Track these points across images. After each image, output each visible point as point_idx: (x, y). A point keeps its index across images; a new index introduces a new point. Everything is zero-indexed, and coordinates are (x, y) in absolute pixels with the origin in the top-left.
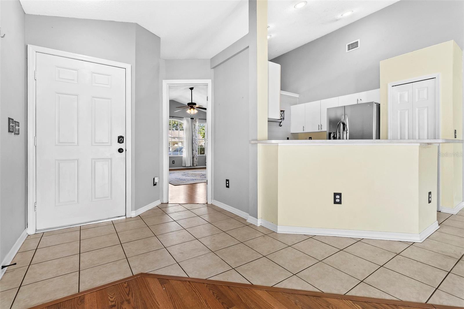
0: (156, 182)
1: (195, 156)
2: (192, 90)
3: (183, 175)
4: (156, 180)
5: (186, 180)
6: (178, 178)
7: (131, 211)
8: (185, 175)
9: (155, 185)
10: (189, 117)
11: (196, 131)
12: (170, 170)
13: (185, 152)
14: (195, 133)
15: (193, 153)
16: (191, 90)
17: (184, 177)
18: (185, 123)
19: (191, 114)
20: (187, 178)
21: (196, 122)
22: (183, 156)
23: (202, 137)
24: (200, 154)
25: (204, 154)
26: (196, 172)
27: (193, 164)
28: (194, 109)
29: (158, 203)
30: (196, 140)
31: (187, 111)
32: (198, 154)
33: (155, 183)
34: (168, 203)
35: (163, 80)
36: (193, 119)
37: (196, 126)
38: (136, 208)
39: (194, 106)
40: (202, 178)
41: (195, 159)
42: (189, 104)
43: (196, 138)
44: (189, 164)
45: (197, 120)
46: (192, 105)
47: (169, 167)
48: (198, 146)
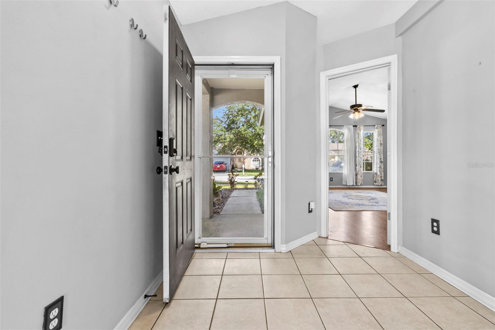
0: (312, 209)
1: (360, 172)
2: (357, 88)
3: (344, 197)
4: (312, 206)
5: (350, 204)
6: (338, 201)
7: (281, 244)
8: (347, 196)
9: (310, 211)
10: (351, 125)
11: (360, 142)
12: (330, 189)
13: (346, 168)
14: (359, 143)
15: (356, 169)
16: (355, 89)
17: (346, 200)
18: (346, 131)
19: (355, 120)
20: (351, 202)
21: (360, 130)
22: (343, 172)
23: (368, 148)
24: (366, 170)
25: (371, 170)
26: (361, 194)
27: (356, 182)
28: (359, 112)
29: (314, 236)
30: (361, 152)
31: (349, 116)
32: (364, 170)
33: (310, 210)
34: (327, 238)
35: (321, 73)
36: (356, 126)
37: (360, 136)
38: (286, 241)
39: (359, 108)
40: (372, 204)
41: (359, 177)
42: (352, 107)
43: (360, 150)
44: (350, 183)
45: (362, 128)
46: (356, 107)
47: (329, 185)
48: (364, 160)
